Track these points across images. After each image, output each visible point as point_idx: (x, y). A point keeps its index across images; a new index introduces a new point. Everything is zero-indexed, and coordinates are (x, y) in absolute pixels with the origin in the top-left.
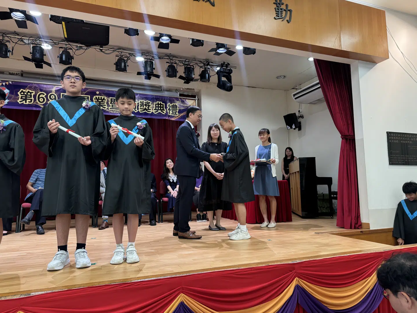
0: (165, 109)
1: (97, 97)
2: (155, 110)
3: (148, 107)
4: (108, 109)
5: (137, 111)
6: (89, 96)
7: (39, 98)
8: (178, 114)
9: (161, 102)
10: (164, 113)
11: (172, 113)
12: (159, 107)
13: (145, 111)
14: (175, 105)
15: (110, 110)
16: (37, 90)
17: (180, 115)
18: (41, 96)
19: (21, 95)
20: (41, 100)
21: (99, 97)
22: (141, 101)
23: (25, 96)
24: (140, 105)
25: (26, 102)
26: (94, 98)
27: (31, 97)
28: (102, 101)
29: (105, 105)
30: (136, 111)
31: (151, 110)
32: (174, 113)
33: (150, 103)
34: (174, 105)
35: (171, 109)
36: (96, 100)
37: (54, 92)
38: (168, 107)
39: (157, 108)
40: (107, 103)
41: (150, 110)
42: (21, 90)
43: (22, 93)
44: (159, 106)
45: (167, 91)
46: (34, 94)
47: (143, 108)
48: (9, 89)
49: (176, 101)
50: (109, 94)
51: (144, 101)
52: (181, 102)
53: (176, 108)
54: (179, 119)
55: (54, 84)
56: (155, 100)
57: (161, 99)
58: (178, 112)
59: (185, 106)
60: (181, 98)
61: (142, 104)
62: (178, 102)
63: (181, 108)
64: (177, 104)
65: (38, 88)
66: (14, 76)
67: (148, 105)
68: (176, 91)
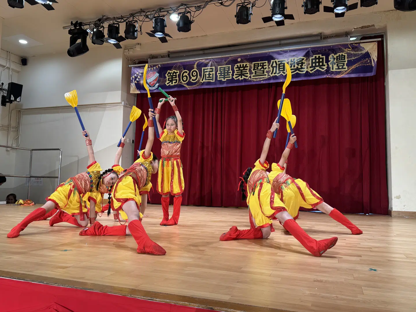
0: (326, 64)
1: (239, 64)
2: (310, 67)
3: (301, 66)
4: (250, 77)
6: (230, 66)
7: (183, 77)
8: (346, 67)
9: (320, 55)
10: (324, 70)
11: (337, 68)
12: (317, 62)
13: (297, 71)
14: (342, 55)
15: (253, 78)
16: (181, 68)
17: (351, 69)
18: (184, 75)
19: (168, 76)
20: (185, 79)
21: (240, 65)
22: (291, 59)
23: (171, 77)
24: (290, 64)
25: (172, 83)
26: (235, 67)
27: (176, 77)
29: (247, 73)
30: (284, 73)
31: (306, 68)
32: (340, 67)
33: (303, 59)
34: (339, 55)
35: (336, 62)
36: (238, 69)
37: (196, 67)
38: (329, 60)
39: (314, 65)
40: (250, 70)
41: (304, 68)
42: (168, 71)
43: (169, 75)
44: (317, 60)
45: (331, 37)
46: (178, 73)
47: (294, 68)
48: (158, 73)
49: (343, 48)
50: (251, 59)
51: (296, 59)
52: (351, 48)
53: (343, 59)
54: (348, 75)
55: (196, 59)
56: (311, 53)
57: (320, 51)
58: (347, 65)
59: (359, 54)
60: (351, 44)
61: (293, 63)
62: (347, 50)
63: (351, 58)
64: (345, 52)
65: (182, 67)
66: (163, 59)
67: (301, 62)
68: (347, 34)
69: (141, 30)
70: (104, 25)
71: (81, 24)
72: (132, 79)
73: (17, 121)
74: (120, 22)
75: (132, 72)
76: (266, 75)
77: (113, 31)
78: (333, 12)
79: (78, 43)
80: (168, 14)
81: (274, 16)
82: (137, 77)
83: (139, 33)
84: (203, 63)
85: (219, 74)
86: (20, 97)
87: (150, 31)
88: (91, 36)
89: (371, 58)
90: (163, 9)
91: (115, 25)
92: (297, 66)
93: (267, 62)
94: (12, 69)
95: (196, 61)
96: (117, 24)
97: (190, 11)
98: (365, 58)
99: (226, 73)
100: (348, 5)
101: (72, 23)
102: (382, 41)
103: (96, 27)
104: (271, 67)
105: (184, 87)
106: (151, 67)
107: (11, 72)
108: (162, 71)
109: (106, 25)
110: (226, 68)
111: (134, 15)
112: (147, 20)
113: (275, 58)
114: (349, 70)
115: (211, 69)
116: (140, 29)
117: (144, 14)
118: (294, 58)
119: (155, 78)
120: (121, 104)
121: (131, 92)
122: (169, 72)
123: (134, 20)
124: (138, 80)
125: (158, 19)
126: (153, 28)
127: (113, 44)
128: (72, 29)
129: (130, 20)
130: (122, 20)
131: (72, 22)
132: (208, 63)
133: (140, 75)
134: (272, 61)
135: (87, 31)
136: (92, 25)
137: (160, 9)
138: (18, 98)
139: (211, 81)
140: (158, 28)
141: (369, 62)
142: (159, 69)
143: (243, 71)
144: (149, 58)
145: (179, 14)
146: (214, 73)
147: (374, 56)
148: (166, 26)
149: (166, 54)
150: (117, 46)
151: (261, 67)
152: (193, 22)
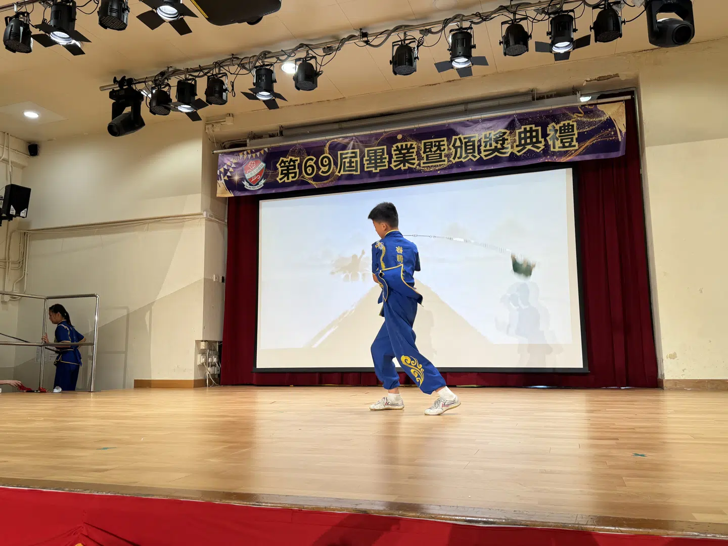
0: (543, 140)
1: (399, 145)
2: (517, 146)
3: (502, 145)
4: (419, 165)
5: (478, 157)
6: (385, 147)
7: (306, 168)
8: (577, 144)
9: (533, 126)
10: (540, 149)
11: (561, 145)
12: (529, 137)
13: (496, 153)
14: (568, 124)
15: (423, 167)
16: (303, 154)
17: (584, 147)
18: (308, 164)
19: (281, 167)
20: (309, 170)
21: (402, 146)
22: (485, 133)
23: (286, 168)
24: (484, 142)
25: (288, 179)
26: (393, 149)
27: (295, 169)
28: (407, 153)
29: (414, 159)
30: (475, 157)
31: (510, 148)
32: (567, 144)
33: (505, 133)
34: (564, 124)
35: (560, 136)
36: (398, 152)
37: (328, 151)
38: (548, 132)
39: (523, 142)
40: (418, 154)
41: (507, 148)
42: (281, 159)
43: (283, 165)
44: (528, 134)
45: (549, 96)
46: (299, 162)
47: (491, 148)
48: (264, 162)
49: (569, 114)
50: (419, 135)
51: (493, 133)
52: (583, 113)
53: (570, 130)
54: (580, 156)
55: (328, 137)
56: (517, 123)
57: (532, 118)
58: (577, 140)
59: (596, 122)
60: (582, 106)
61: (488, 140)
62: (577, 116)
63: (583, 128)
64: (574, 120)
65: (304, 151)
66: (272, 139)
67: (501, 138)
68: (574, 91)
69: (233, 90)
70: (170, 82)
71: (130, 81)
72: (220, 174)
73: (22, 250)
74: (198, 76)
75: (220, 162)
76: (444, 161)
77: (186, 92)
78: (551, 52)
79: (126, 114)
80: (278, 61)
81: (454, 60)
82: (228, 170)
83: (230, 95)
84: (339, 143)
85: (366, 160)
86: (26, 209)
87: (250, 89)
88: (148, 101)
89: (615, 128)
90: (269, 52)
91: (190, 82)
92: (496, 145)
93: (445, 139)
94: (11, 162)
95: (328, 140)
96: (193, 79)
97: (314, 55)
98: (606, 129)
99: (379, 159)
100: (575, 39)
101: (115, 80)
102: (633, 100)
103: (156, 86)
104: (452, 148)
105: (309, 184)
106: (252, 152)
107: (10, 168)
108: (271, 158)
109: (174, 81)
110: (378, 151)
111: (221, 63)
112: (244, 71)
113: (458, 132)
114: (582, 149)
115: (352, 153)
116: (232, 88)
117: (238, 62)
118: (490, 132)
119: (259, 171)
120: (201, 216)
121: (218, 195)
122: (283, 160)
123: (221, 72)
124: (230, 175)
125: (261, 69)
126: (254, 84)
127: (187, 113)
128: (115, 89)
129: (214, 73)
130: (202, 74)
131: (115, 78)
132: (348, 143)
133: (232, 166)
134: (454, 137)
135: (142, 93)
136: (150, 83)
137: (265, 54)
138: (23, 211)
139: (354, 173)
140: (263, 84)
141: (614, 134)
142: (265, 155)
143: (406, 155)
144: (248, 137)
145: (297, 60)
146: (358, 159)
147: (621, 125)
148: (275, 81)
149: (276, 130)
150: (194, 116)
151: (436, 148)
152: (321, 74)
